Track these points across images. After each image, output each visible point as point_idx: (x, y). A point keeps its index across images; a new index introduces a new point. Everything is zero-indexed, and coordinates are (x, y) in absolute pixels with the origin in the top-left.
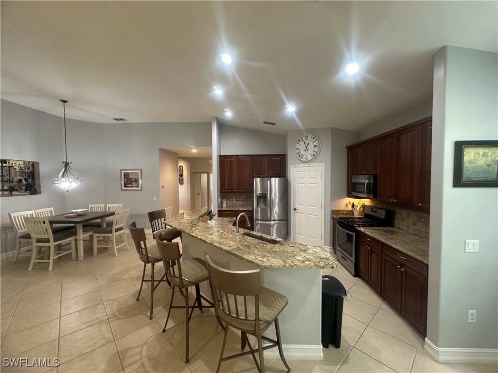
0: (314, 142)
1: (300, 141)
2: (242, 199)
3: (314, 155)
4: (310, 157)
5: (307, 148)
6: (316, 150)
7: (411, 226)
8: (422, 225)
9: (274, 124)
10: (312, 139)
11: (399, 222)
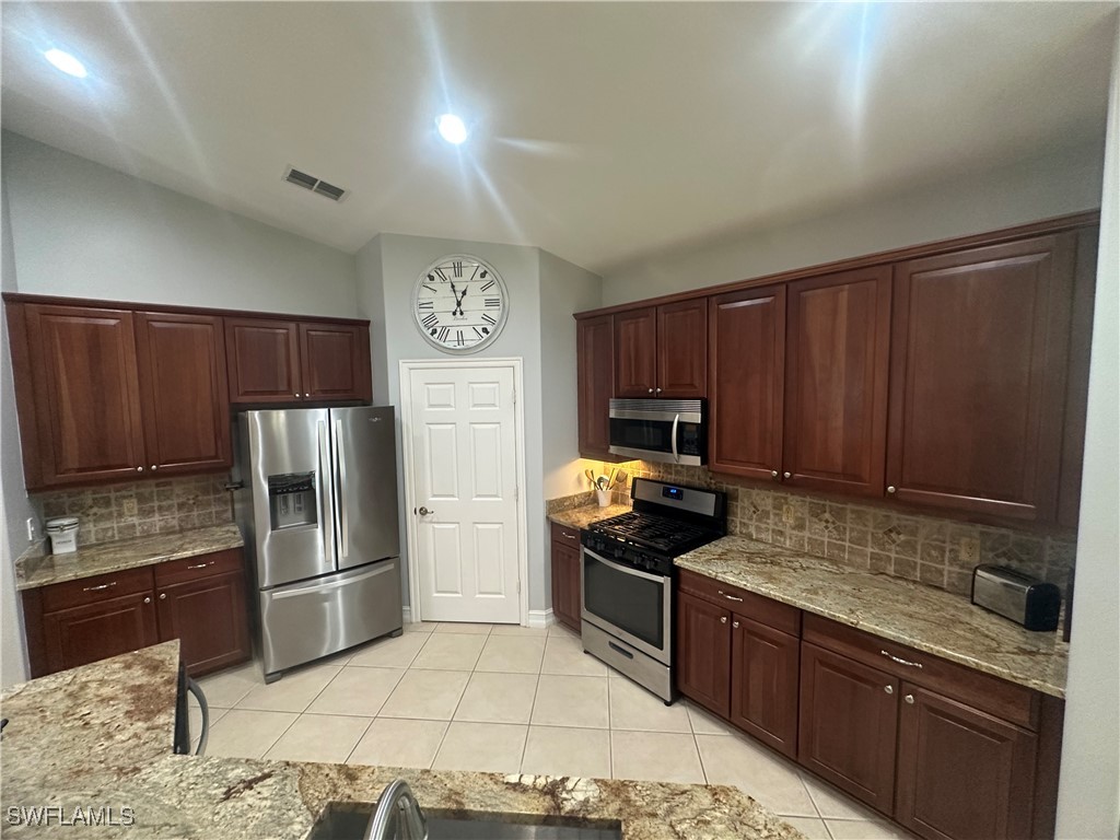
0: (484, 289)
1: (432, 278)
2: (175, 501)
3: (485, 330)
4: (471, 338)
5: (459, 304)
6: (494, 314)
7: (788, 531)
8: (827, 527)
9: (335, 192)
10: (478, 276)
11: (746, 521)
